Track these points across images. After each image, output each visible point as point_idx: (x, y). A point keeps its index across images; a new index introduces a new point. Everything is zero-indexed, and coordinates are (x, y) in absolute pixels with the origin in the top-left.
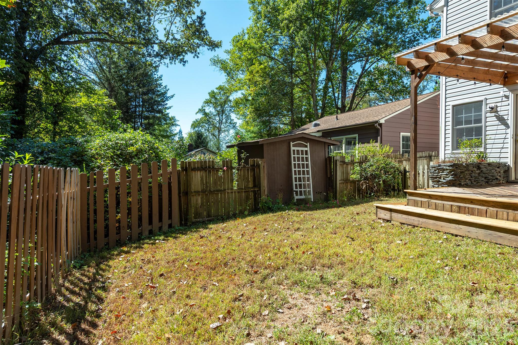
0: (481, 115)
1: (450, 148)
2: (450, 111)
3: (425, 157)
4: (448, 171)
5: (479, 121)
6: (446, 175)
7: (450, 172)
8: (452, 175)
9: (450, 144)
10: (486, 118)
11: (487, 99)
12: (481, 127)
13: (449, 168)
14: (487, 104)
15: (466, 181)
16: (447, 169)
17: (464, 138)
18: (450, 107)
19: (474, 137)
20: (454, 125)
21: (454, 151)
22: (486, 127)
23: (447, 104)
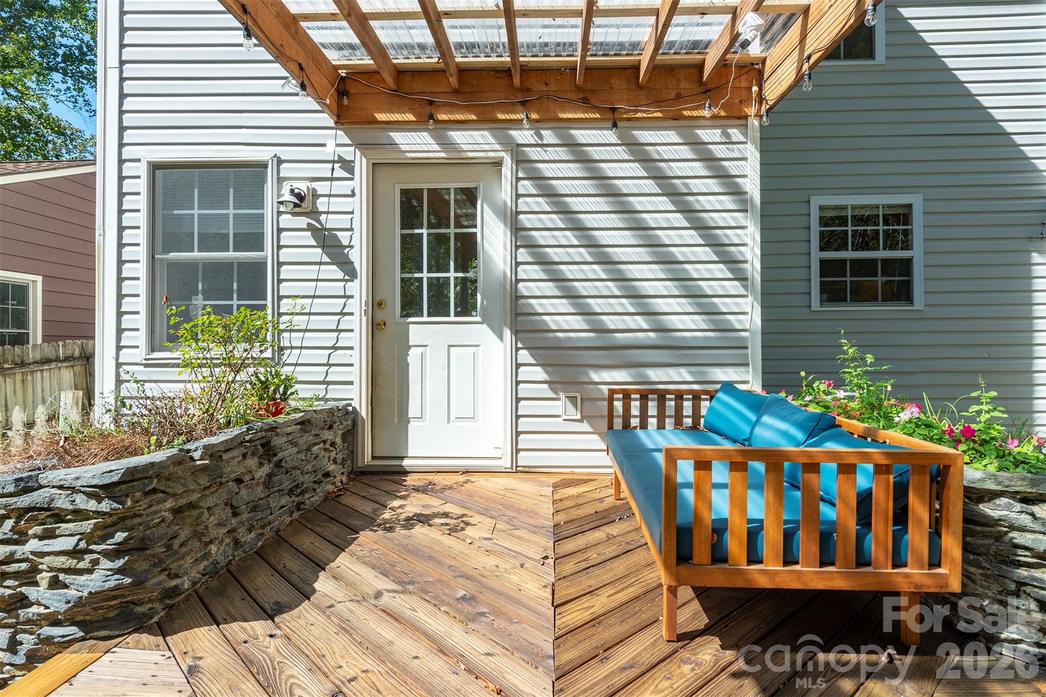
0: (261, 218)
1: (140, 338)
2: (142, 185)
3: (67, 359)
4: (87, 526)
5: (254, 241)
6: (76, 553)
7: (103, 533)
8: (111, 555)
9: (141, 321)
10: (280, 231)
11: (280, 162)
12: (262, 265)
13: (92, 505)
14: (280, 180)
15: (206, 556)
16: (79, 515)
17: (199, 301)
18: (142, 170)
19: (235, 302)
20: (159, 245)
21: (156, 355)
22: (280, 264)
23: (127, 152)
